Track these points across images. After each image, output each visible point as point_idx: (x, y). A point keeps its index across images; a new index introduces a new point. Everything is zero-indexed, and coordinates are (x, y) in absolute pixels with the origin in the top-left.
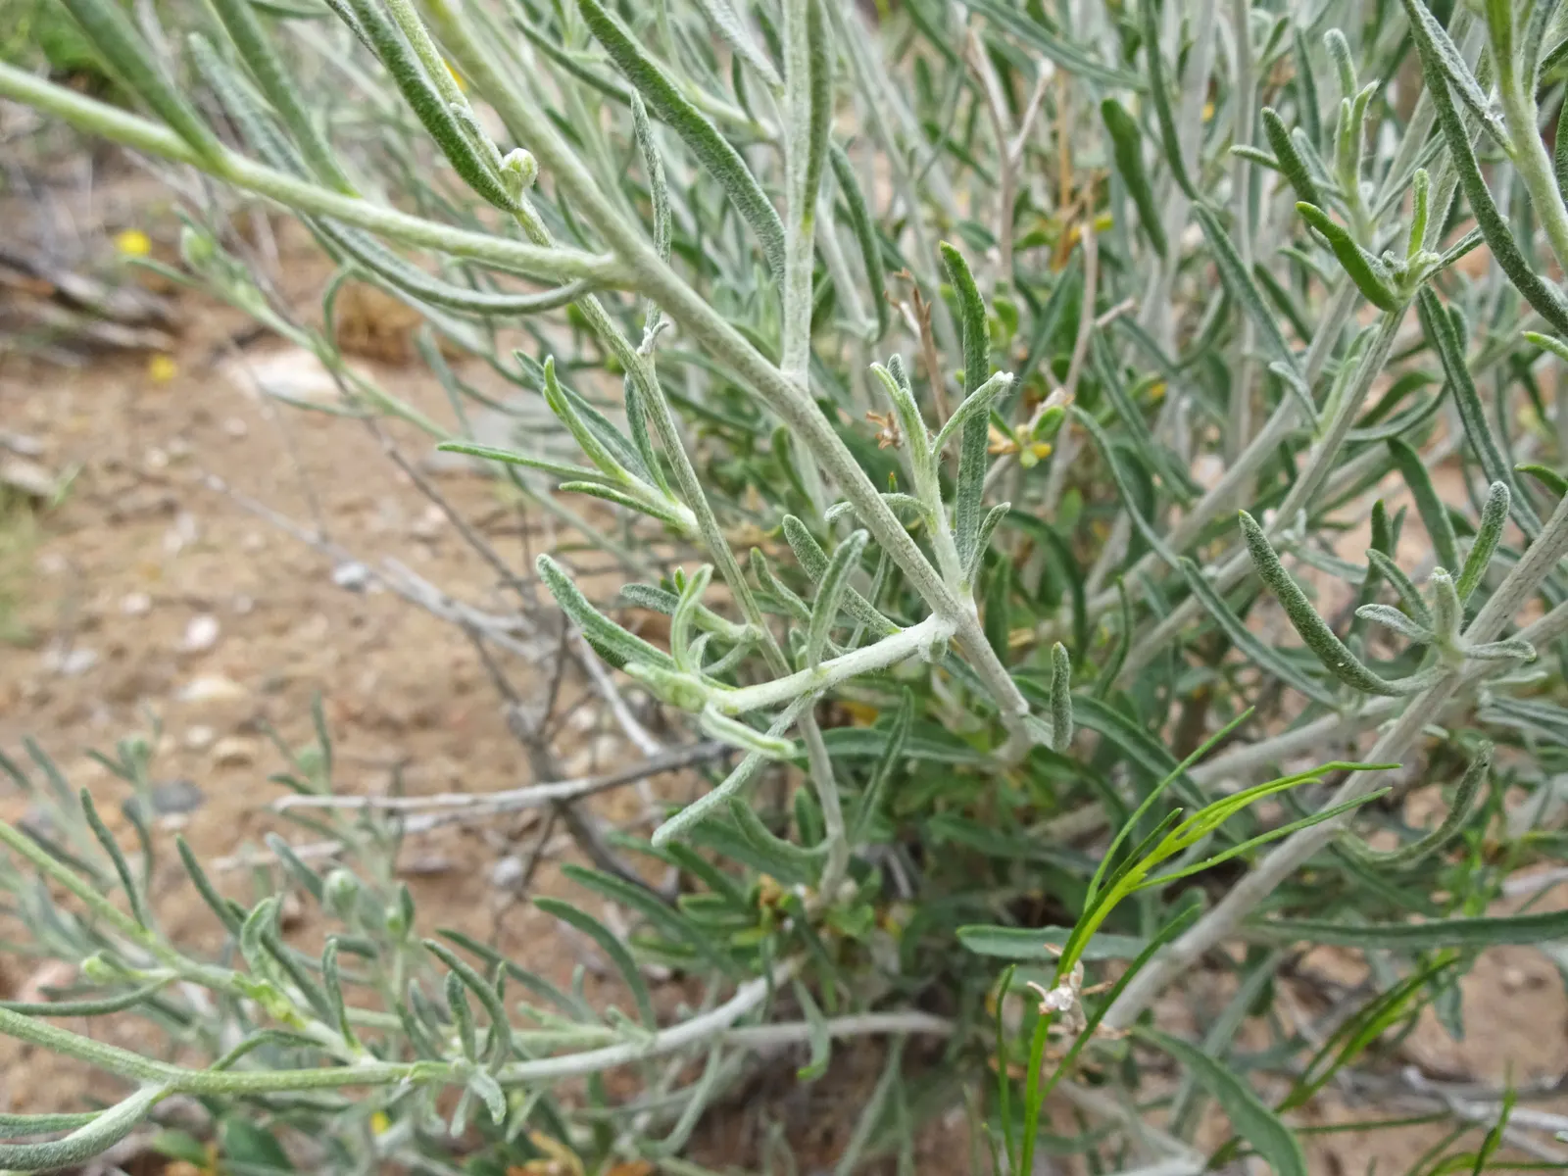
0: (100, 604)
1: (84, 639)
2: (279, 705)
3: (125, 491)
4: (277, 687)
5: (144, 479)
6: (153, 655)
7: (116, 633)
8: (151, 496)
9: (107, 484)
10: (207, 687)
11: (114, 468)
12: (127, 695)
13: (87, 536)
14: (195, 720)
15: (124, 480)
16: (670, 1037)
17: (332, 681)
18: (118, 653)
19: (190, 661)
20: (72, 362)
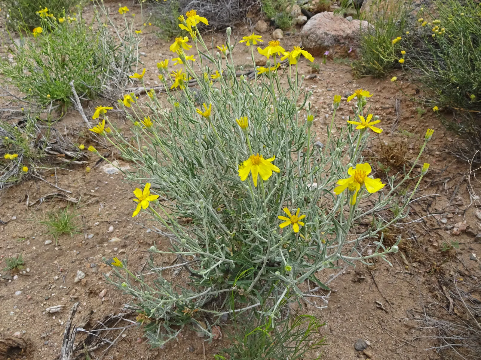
0: (90, 224)
2: (128, 242)
4: (126, 239)
5: (92, 196)
6: (104, 234)
8: (93, 199)
9: (86, 198)
10: (114, 239)
11: (86, 194)
12: (101, 242)
14: (114, 246)
16: (201, 294)
17: (136, 236)
18: (97, 234)
19: (110, 234)
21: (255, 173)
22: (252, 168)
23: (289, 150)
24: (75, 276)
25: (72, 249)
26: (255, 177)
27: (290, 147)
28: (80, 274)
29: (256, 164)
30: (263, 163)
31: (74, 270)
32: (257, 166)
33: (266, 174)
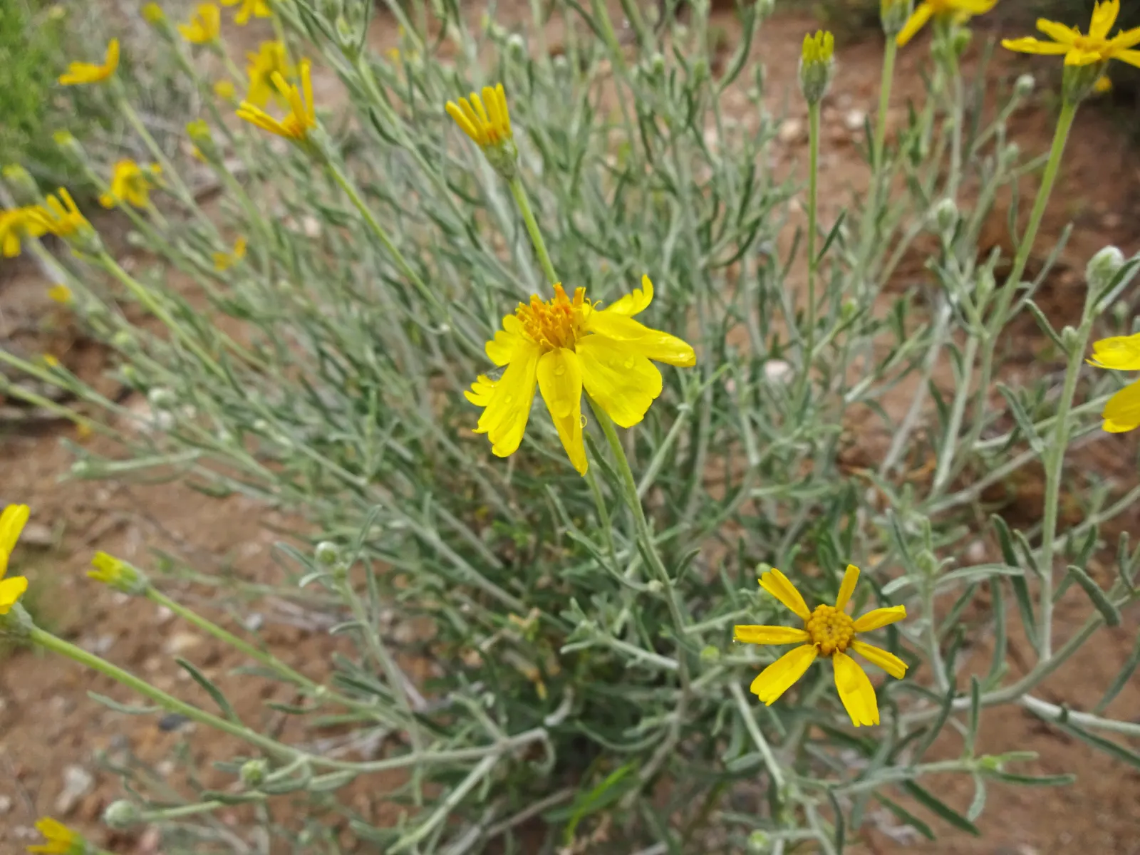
0: (102, 602)
1: (101, 626)
3: (91, 523)
5: (101, 512)
6: (145, 629)
7: (119, 619)
9: (80, 520)
10: (180, 642)
11: (80, 510)
12: (138, 659)
13: (79, 558)
15: (88, 516)
18: (124, 634)
19: (165, 628)
20: (31, 443)
21: (563, 396)
22: (541, 369)
23: (702, 262)
24: (61, 788)
25: (46, 695)
26: (569, 421)
27: (706, 247)
28: (77, 779)
29: (559, 344)
30: (601, 329)
31: (56, 770)
32: (566, 353)
33: (631, 390)
